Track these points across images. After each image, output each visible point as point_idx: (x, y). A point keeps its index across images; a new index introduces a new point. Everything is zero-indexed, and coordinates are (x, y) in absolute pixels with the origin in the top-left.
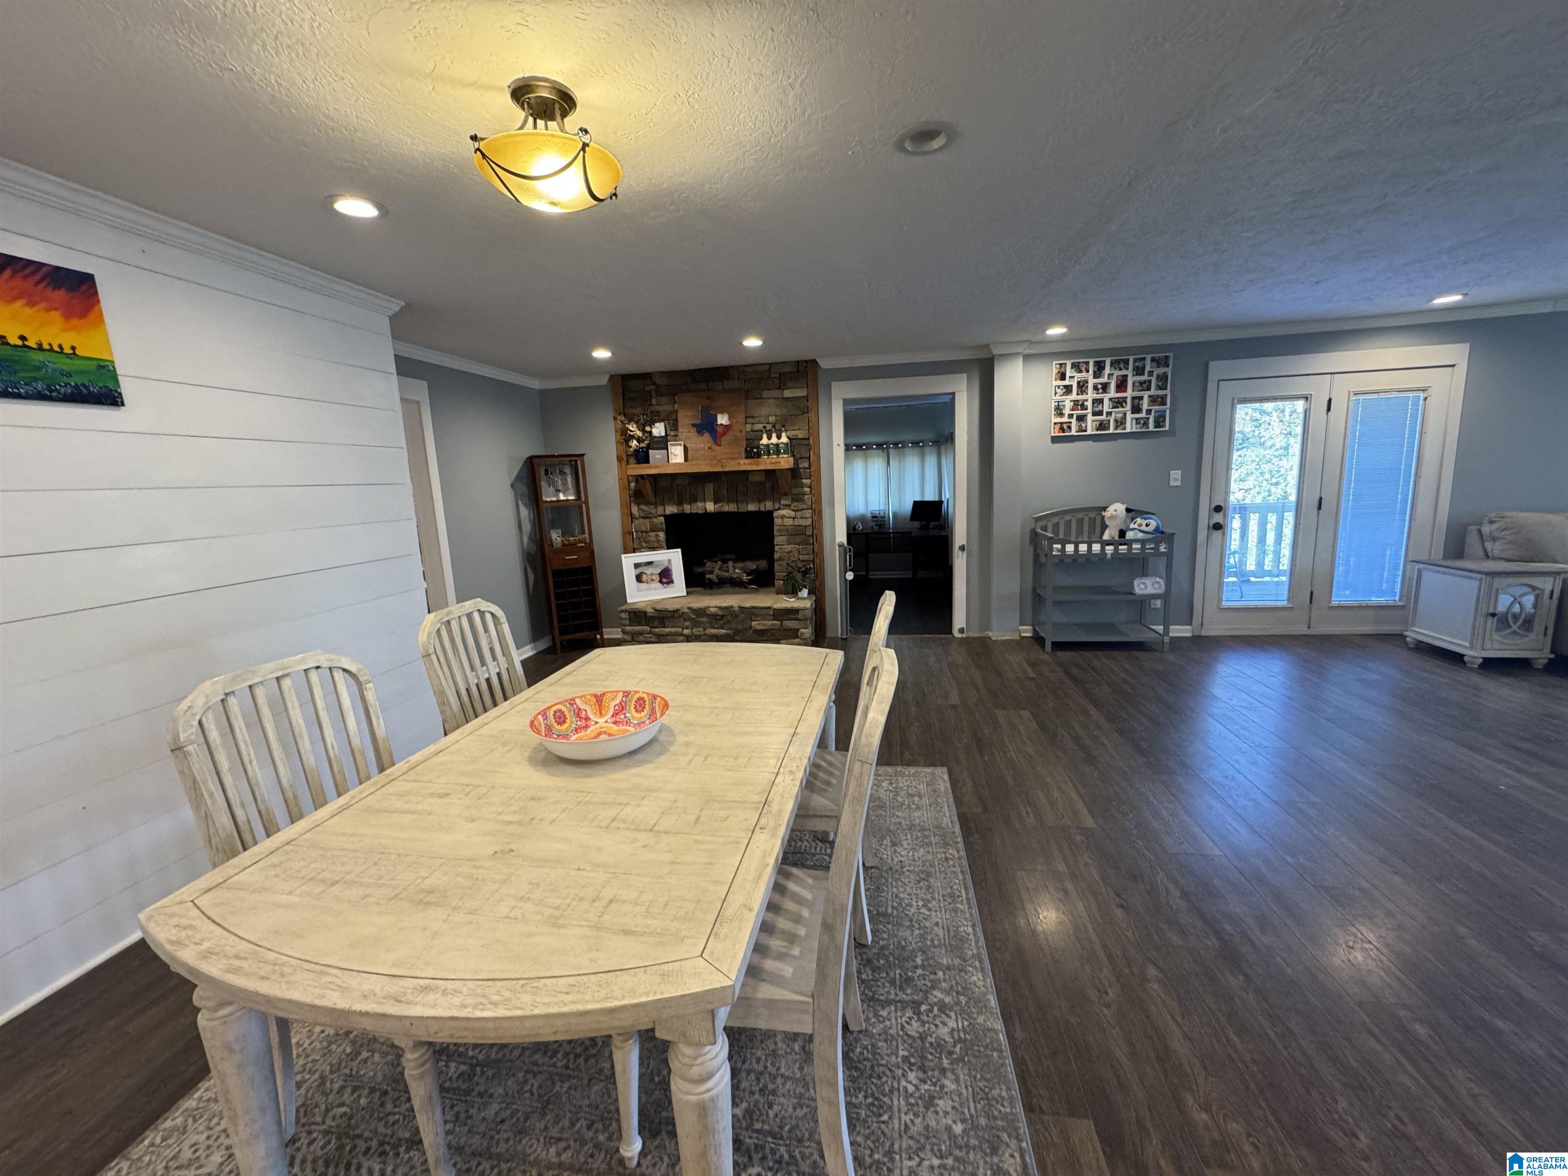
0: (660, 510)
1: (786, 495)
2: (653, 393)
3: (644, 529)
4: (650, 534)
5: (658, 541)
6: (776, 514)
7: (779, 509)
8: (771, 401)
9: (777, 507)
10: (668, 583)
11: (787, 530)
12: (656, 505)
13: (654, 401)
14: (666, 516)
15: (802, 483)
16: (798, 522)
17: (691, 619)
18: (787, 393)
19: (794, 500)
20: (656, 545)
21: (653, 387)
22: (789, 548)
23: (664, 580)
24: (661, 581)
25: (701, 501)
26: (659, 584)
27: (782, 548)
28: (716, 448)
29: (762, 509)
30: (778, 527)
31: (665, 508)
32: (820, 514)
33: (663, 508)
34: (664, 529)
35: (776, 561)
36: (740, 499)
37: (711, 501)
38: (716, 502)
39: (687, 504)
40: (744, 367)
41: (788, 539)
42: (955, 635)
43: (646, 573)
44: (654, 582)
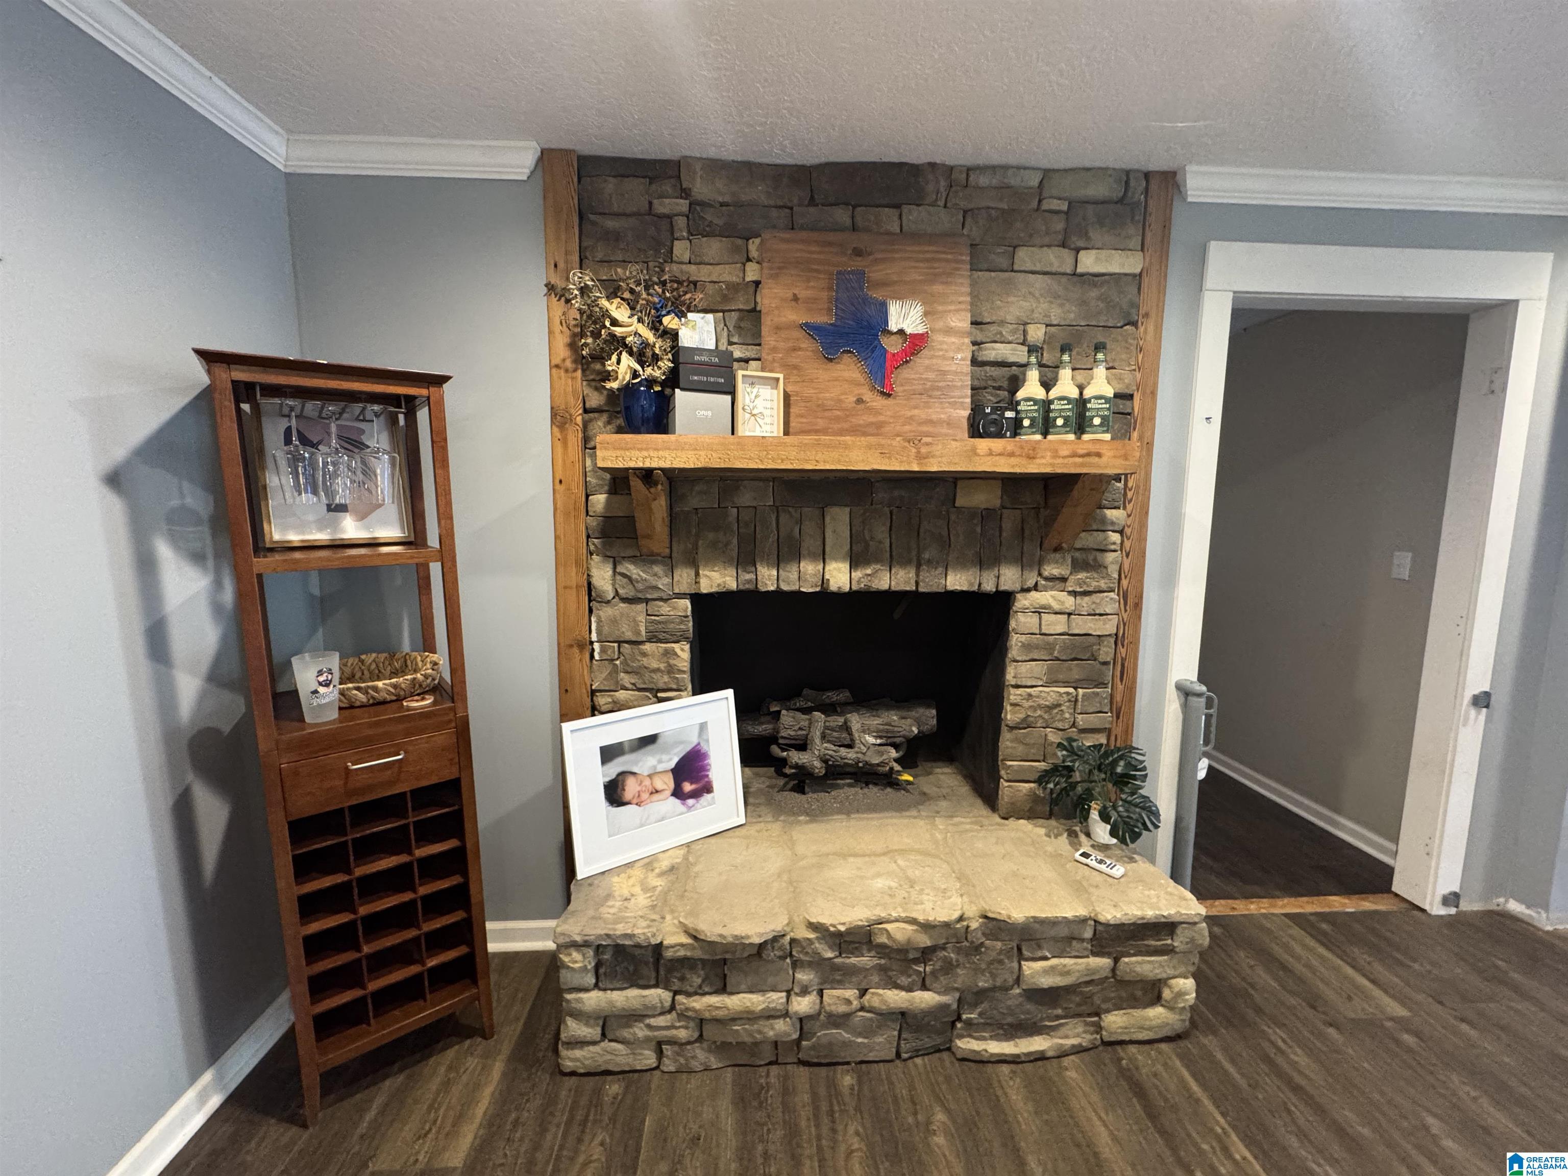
0: (683, 579)
1: (1057, 549)
2: (681, 223)
3: (629, 635)
4: (647, 647)
5: (671, 670)
6: (1023, 601)
7: (1036, 588)
8: (1039, 282)
9: (1030, 583)
10: (696, 795)
11: (1050, 648)
12: (669, 561)
13: (681, 249)
14: (697, 599)
15: (1104, 520)
16: (1081, 625)
17: (818, 963)
18: (1089, 262)
19: (1077, 566)
20: (663, 680)
21: (683, 205)
22: (1052, 694)
23: (688, 787)
24: (678, 793)
25: (813, 557)
26: (673, 800)
27: (1030, 695)
28: (878, 402)
29: (989, 586)
30: (1023, 638)
31: (697, 574)
32: (1138, 606)
33: (693, 573)
34: (690, 634)
35: (1012, 728)
36: (926, 556)
37: (843, 559)
38: (855, 561)
39: (769, 565)
40: (969, 170)
41: (1050, 670)
42: (1427, 907)
43: (634, 774)
44: (656, 797)
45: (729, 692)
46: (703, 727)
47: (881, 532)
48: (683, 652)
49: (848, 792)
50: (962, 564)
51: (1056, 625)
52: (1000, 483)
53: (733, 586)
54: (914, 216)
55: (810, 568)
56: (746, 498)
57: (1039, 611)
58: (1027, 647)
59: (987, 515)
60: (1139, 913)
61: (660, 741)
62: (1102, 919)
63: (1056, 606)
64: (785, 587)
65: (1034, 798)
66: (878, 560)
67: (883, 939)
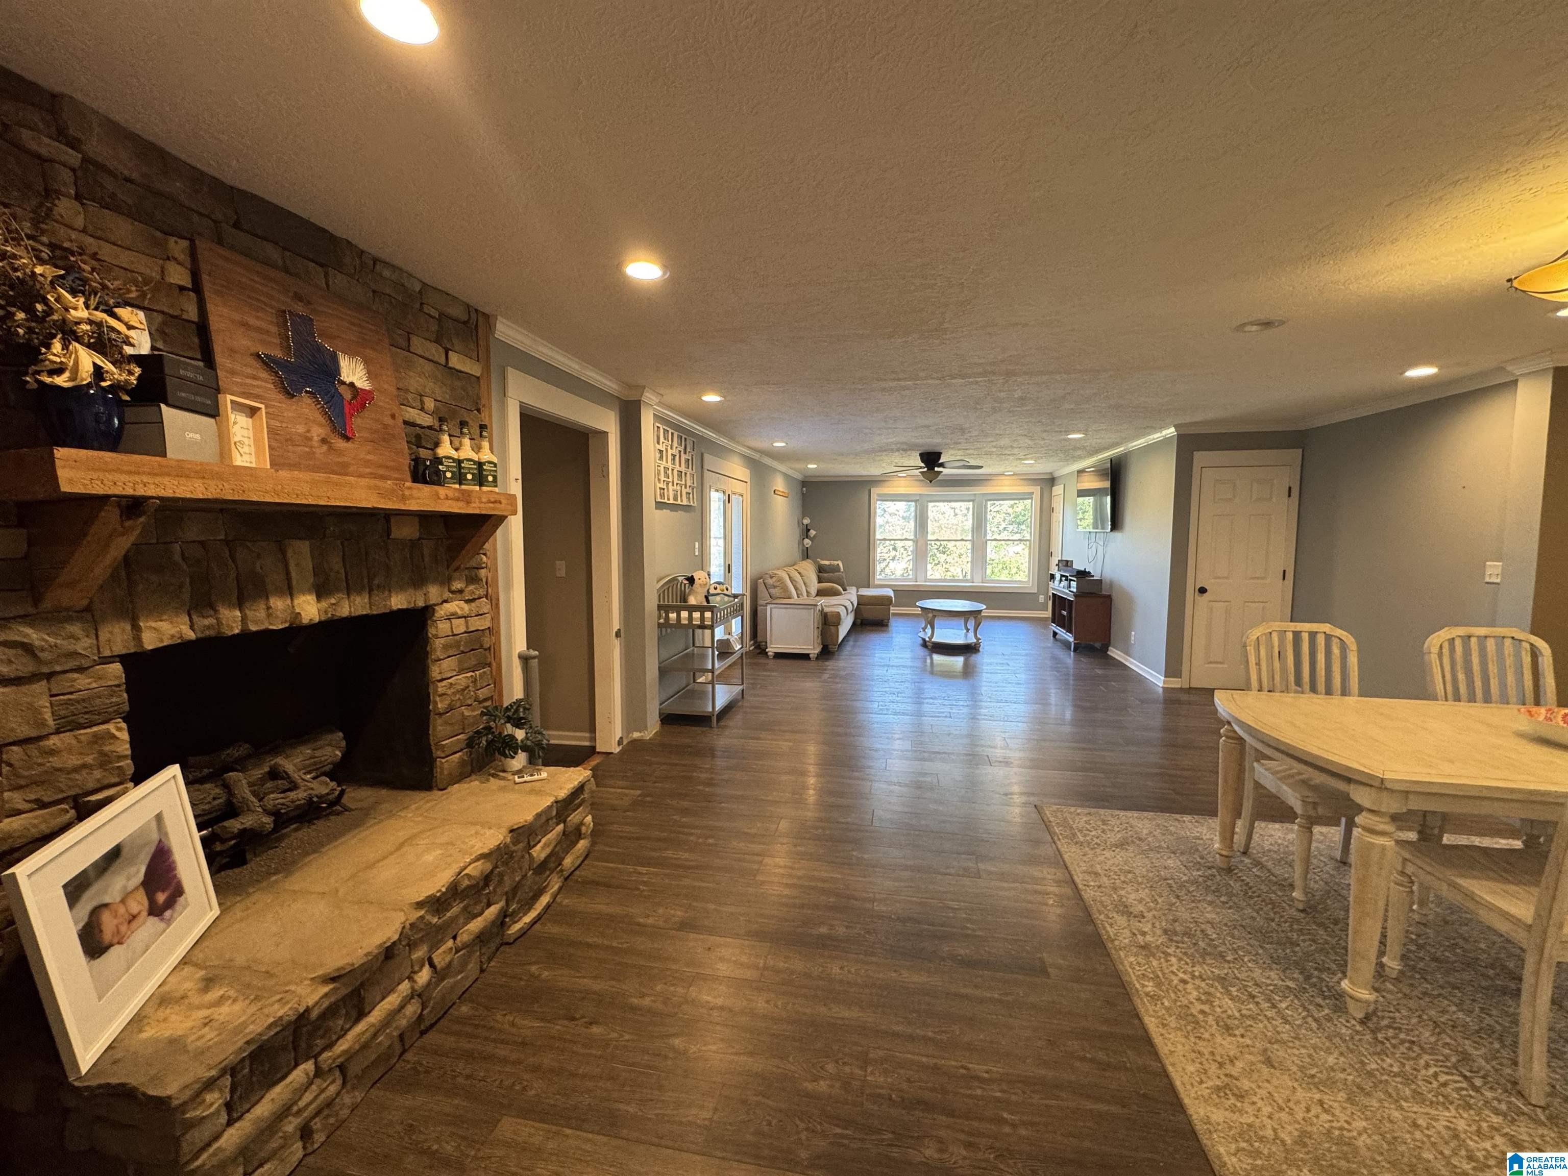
0: (116, 636)
1: (457, 570)
2: (65, 175)
3: (24, 731)
4: (55, 741)
5: (105, 760)
6: (439, 612)
7: (447, 600)
8: (429, 366)
9: (444, 597)
10: (170, 904)
11: (458, 645)
12: (89, 616)
13: (70, 210)
16: (473, 624)
18: (454, 361)
19: (468, 581)
20: (93, 777)
21: (73, 157)
23: (161, 898)
24: (156, 911)
25: (279, 592)
26: (153, 920)
27: (451, 684)
28: (340, 444)
29: (421, 604)
30: (442, 641)
31: (136, 628)
32: (497, 605)
33: (128, 627)
34: (126, 707)
35: (440, 714)
36: (376, 582)
37: (309, 592)
38: (321, 592)
39: (231, 606)
40: (375, 260)
41: (460, 661)
42: (613, 751)
43: (106, 906)
44: (134, 924)
45: (175, 770)
46: (159, 818)
47: (336, 563)
48: (120, 732)
49: (297, 836)
50: (402, 588)
51: (459, 626)
52: (417, 520)
53: (191, 635)
54: (339, 280)
55: (278, 604)
56: (192, 531)
57: (451, 617)
58: (446, 647)
59: (414, 544)
60: (572, 786)
61: (125, 852)
62: (560, 798)
63: (460, 613)
64: (253, 628)
65: (462, 763)
66: (338, 590)
67: (466, 882)
